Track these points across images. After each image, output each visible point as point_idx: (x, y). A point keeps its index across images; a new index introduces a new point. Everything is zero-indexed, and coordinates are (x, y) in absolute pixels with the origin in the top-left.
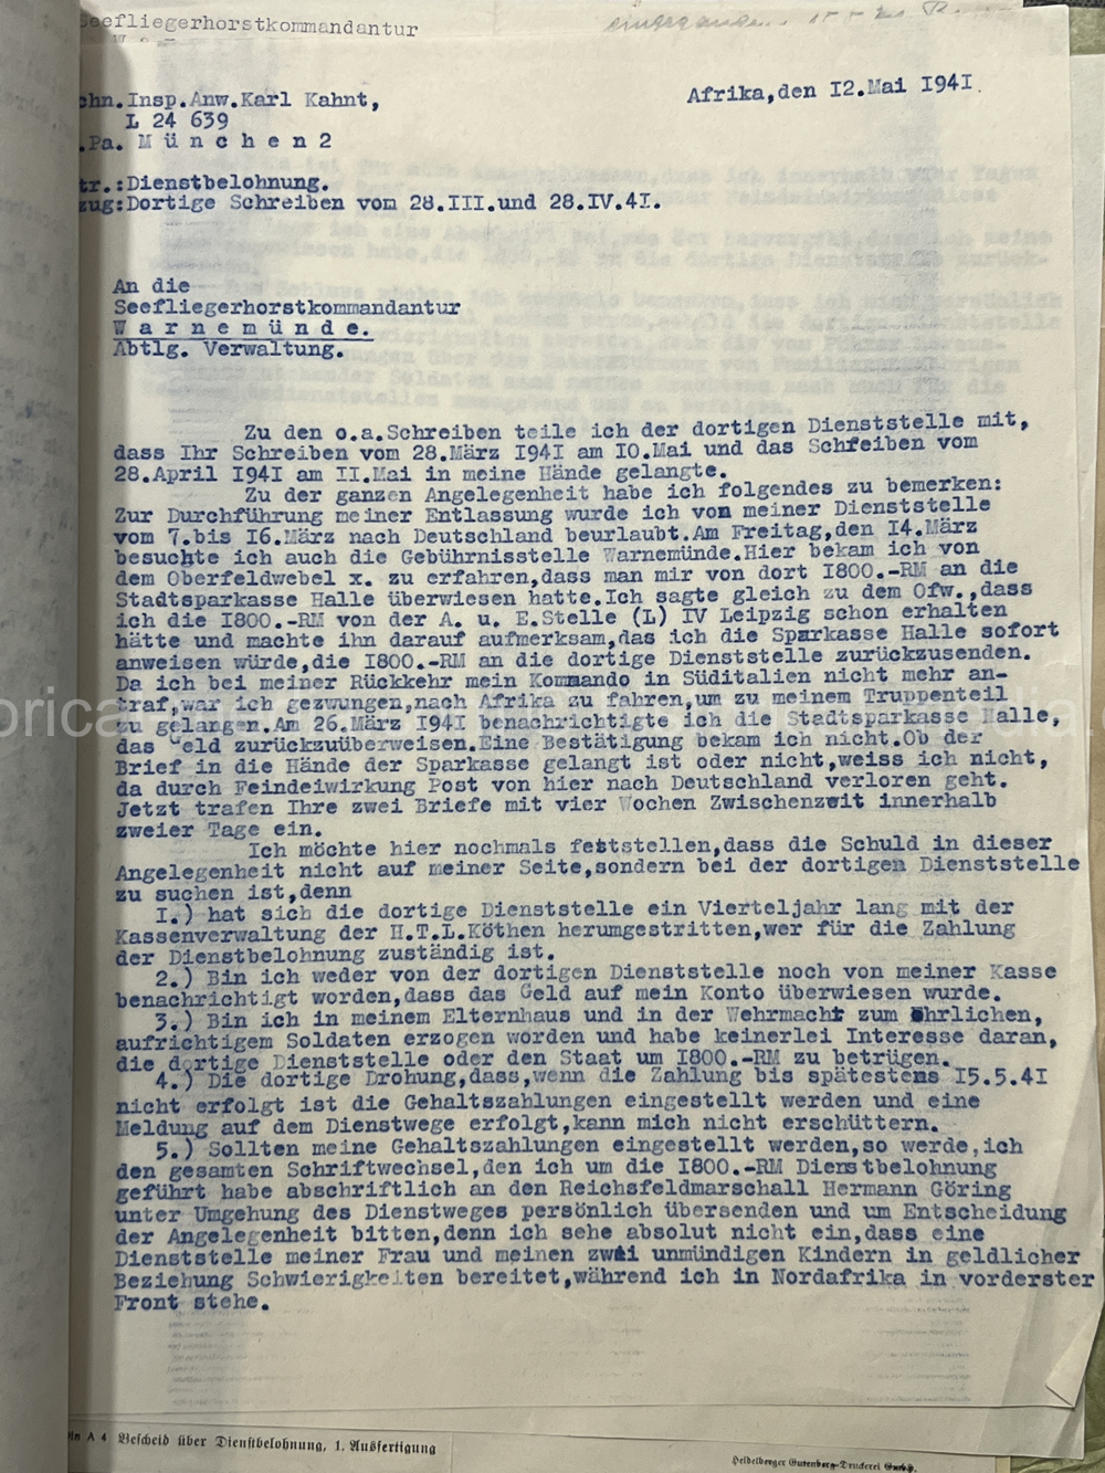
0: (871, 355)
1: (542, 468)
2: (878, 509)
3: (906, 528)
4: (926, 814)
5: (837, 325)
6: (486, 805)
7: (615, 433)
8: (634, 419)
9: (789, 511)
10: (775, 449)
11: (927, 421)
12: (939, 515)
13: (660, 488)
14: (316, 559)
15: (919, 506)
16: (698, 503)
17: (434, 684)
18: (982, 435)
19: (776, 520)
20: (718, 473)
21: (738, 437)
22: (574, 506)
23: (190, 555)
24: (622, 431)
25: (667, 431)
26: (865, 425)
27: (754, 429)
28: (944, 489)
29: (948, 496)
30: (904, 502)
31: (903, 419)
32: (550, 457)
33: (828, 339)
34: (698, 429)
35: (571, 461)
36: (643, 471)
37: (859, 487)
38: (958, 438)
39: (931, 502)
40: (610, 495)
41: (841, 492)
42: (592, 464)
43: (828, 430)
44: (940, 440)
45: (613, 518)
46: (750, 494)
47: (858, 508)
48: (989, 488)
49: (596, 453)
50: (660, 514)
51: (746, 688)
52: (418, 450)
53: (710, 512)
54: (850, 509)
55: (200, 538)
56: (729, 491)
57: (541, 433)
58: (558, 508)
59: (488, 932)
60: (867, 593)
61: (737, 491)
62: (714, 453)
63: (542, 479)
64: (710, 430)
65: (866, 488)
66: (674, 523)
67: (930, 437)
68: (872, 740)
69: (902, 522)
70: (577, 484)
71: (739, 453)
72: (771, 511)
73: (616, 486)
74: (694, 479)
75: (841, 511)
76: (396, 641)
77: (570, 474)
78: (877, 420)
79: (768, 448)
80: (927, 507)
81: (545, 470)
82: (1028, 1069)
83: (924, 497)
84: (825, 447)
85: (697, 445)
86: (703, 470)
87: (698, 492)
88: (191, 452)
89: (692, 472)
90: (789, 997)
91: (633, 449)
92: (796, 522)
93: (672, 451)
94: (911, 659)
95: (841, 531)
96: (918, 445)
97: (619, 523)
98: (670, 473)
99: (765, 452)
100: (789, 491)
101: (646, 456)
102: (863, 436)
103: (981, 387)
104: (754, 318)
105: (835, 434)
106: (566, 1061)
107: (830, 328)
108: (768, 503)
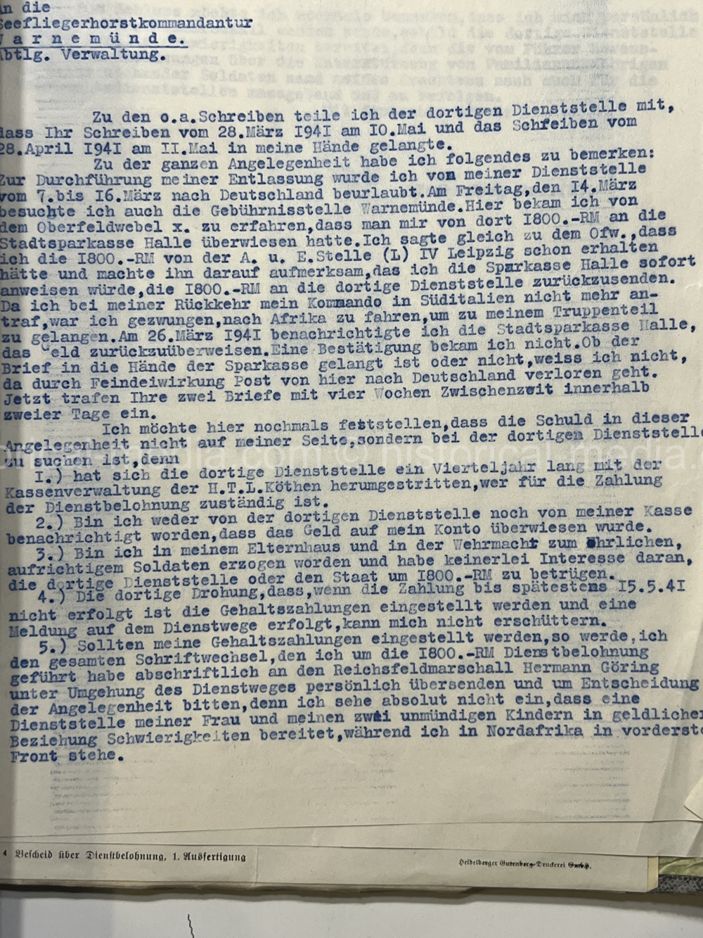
0: (559, 57)
1: (315, 143)
2: (563, 172)
3: (584, 187)
4: (598, 397)
5: (534, 35)
6: (277, 396)
7: (369, 116)
8: (383, 107)
9: (498, 174)
10: (488, 128)
11: (599, 107)
12: (608, 176)
13: (403, 158)
14: (148, 212)
15: (594, 171)
16: (431, 169)
17: (237, 306)
18: (640, 116)
19: (488, 181)
20: (446, 146)
21: (460, 119)
22: (339, 171)
23: (54, 210)
24: (374, 114)
25: (408, 115)
26: (554, 110)
27: (473, 113)
28: (612, 157)
29: (615, 162)
30: (583, 167)
31: (582, 105)
32: (321, 135)
33: (526, 45)
34: (431, 113)
35: (336, 138)
36: (390, 145)
37: (550, 156)
38: (623, 119)
39: (603, 166)
40: (366, 164)
41: (536, 160)
42: (352, 140)
43: (527, 113)
44: (609, 120)
45: (368, 181)
46: (469, 162)
47: (549, 172)
48: (645, 156)
49: (355, 131)
50: (403, 177)
51: (467, 308)
52: (223, 130)
53: (440, 175)
54: (543, 173)
55: (61, 197)
56: (454, 160)
57: (314, 117)
58: (327, 173)
59: (279, 488)
60: (556, 235)
61: (460, 159)
62: (442, 131)
63: (315, 152)
64: (440, 113)
65: (555, 156)
66: (414, 184)
67: (601, 119)
68: (559, 345)
69: (581, 182)
70: (341, 155)
71: (462, 131)
72: (485, 175)
73: (370, 156)
74: (428, 151)
75: (537, 173)
76: (208, 274)
77: (336, 148)
78: (563, 106)
79: (483, 127)
80: (599, 170)
81: (317, 145)
82: (671, 581)
83: (597, 163)
84: (525, 126)
85: (430, 125)
86: (435, 144)
87: (432, 161)
88: (53, 132)
89: (426, 146)
90: (498, 532)
91: (383, 128)
92: (504, 182)
93: (412, 131)
94: (588, 284)
95: (536, 189)
96: (593, 124)
97: (372, 184)
98: (410, 146)
99: (480, 130)
100: (498, 159)
101: (393, 134)
102: (552, 118)
103: (639, 81)
104: (472, 29)
105: (532, 116)
106: (337, 579)
107: (528, 37)
108: (483, 169)
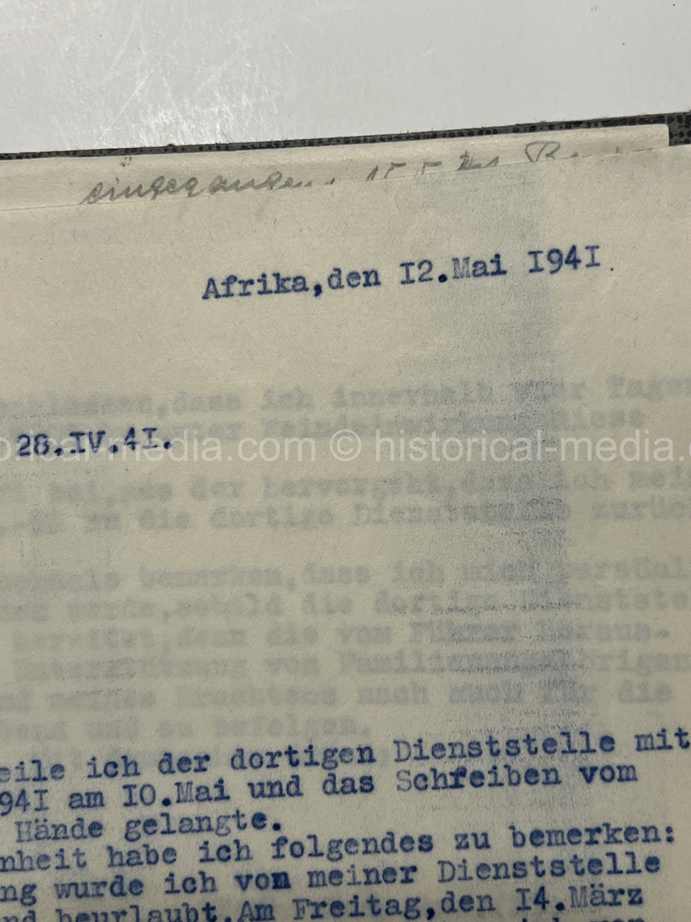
0: (483, 648)
1: (19, 824)
2: (498, 871)
3: (541, 900)
5: (426, 605)
7: (121, 770)
8: (146, 748)
9: (373, 877)
10: (348, 787)
11: (562, 743)
12: (587, 879)
13: (188, 849)
15: (558, 869)
16: (243, 868)
18: (642, 762)
19: (354, 890)
20: (269, 823)
21: (295, 771)
22: (67, 877)
24: (130, 766)
25: (195, 764)
26: (474, 750)
27: (318, 757)
28: (592, 842)
29: (599, 852)
30: (536, 862)
31: (529, 740)
32: (30, 809)
33: (416, 625)
34: (239, 760)
35: (58, 812)
36: (162, 824)
37: (471, 840)
38: (609, 768)
39: (575, 860)
40: (117, 860)
41: (445, 849)
42: (89, 816)
43: (422, 757)
44: (582, 770)
45: (122, 894)
46: (316, 854)
47: (471, 872)
48: (657, 840)
49: (95, 800)
50: (189, 886)
53: (260, 881)
54: (460, 873)
56: (286, 850)
57: (15, 774)
58: (44, 881)
61: (297, 848)
62: (262, 794)
63: (20, 841)
64: (256, 760)
65: (481, 841)
66: (211, 898)
67: (567, 767)
69: (534, 890)
70: (70, 846)
71: (299, 794)
72: (347, 878)
73: (124, 847)
74: (236, 833)
75: (448, 874)
77: (59, 832)
78: (491, 742)
79: (339, 786)
80: (569, 868)
81: (24, 828)
83: (565, 853)
84: (420, 782)
85: (237, 783)
86: (248, 819)
87: (243, 852)
89: (232, 824)
91: (147, 792)
92: (383, 892)
93: (202, 795)
95: (448, 905)
96: (552, 778)
97: (131, 899)
98: (201, 825)
99: (335, 792)
100: (371, 847)
101: (166, 802)
102: (472, 765)
103: (637, 693)
104: (310, 598)
105: (432, 762)
107: (417, 610)
108: (343, 866)
